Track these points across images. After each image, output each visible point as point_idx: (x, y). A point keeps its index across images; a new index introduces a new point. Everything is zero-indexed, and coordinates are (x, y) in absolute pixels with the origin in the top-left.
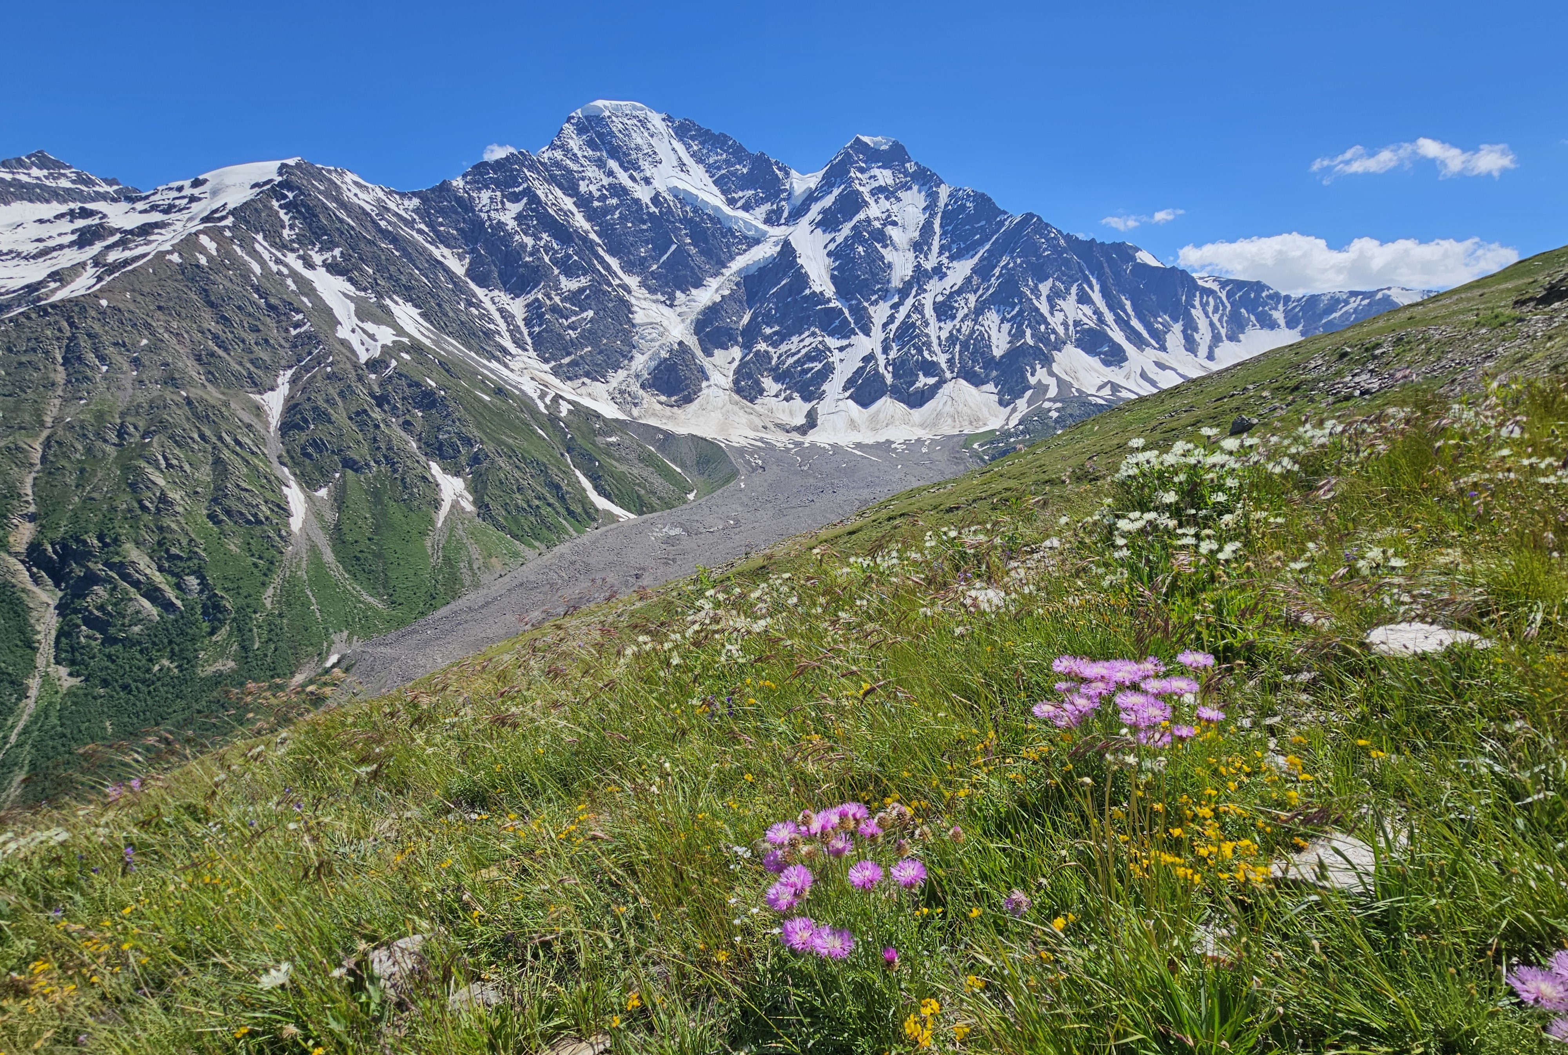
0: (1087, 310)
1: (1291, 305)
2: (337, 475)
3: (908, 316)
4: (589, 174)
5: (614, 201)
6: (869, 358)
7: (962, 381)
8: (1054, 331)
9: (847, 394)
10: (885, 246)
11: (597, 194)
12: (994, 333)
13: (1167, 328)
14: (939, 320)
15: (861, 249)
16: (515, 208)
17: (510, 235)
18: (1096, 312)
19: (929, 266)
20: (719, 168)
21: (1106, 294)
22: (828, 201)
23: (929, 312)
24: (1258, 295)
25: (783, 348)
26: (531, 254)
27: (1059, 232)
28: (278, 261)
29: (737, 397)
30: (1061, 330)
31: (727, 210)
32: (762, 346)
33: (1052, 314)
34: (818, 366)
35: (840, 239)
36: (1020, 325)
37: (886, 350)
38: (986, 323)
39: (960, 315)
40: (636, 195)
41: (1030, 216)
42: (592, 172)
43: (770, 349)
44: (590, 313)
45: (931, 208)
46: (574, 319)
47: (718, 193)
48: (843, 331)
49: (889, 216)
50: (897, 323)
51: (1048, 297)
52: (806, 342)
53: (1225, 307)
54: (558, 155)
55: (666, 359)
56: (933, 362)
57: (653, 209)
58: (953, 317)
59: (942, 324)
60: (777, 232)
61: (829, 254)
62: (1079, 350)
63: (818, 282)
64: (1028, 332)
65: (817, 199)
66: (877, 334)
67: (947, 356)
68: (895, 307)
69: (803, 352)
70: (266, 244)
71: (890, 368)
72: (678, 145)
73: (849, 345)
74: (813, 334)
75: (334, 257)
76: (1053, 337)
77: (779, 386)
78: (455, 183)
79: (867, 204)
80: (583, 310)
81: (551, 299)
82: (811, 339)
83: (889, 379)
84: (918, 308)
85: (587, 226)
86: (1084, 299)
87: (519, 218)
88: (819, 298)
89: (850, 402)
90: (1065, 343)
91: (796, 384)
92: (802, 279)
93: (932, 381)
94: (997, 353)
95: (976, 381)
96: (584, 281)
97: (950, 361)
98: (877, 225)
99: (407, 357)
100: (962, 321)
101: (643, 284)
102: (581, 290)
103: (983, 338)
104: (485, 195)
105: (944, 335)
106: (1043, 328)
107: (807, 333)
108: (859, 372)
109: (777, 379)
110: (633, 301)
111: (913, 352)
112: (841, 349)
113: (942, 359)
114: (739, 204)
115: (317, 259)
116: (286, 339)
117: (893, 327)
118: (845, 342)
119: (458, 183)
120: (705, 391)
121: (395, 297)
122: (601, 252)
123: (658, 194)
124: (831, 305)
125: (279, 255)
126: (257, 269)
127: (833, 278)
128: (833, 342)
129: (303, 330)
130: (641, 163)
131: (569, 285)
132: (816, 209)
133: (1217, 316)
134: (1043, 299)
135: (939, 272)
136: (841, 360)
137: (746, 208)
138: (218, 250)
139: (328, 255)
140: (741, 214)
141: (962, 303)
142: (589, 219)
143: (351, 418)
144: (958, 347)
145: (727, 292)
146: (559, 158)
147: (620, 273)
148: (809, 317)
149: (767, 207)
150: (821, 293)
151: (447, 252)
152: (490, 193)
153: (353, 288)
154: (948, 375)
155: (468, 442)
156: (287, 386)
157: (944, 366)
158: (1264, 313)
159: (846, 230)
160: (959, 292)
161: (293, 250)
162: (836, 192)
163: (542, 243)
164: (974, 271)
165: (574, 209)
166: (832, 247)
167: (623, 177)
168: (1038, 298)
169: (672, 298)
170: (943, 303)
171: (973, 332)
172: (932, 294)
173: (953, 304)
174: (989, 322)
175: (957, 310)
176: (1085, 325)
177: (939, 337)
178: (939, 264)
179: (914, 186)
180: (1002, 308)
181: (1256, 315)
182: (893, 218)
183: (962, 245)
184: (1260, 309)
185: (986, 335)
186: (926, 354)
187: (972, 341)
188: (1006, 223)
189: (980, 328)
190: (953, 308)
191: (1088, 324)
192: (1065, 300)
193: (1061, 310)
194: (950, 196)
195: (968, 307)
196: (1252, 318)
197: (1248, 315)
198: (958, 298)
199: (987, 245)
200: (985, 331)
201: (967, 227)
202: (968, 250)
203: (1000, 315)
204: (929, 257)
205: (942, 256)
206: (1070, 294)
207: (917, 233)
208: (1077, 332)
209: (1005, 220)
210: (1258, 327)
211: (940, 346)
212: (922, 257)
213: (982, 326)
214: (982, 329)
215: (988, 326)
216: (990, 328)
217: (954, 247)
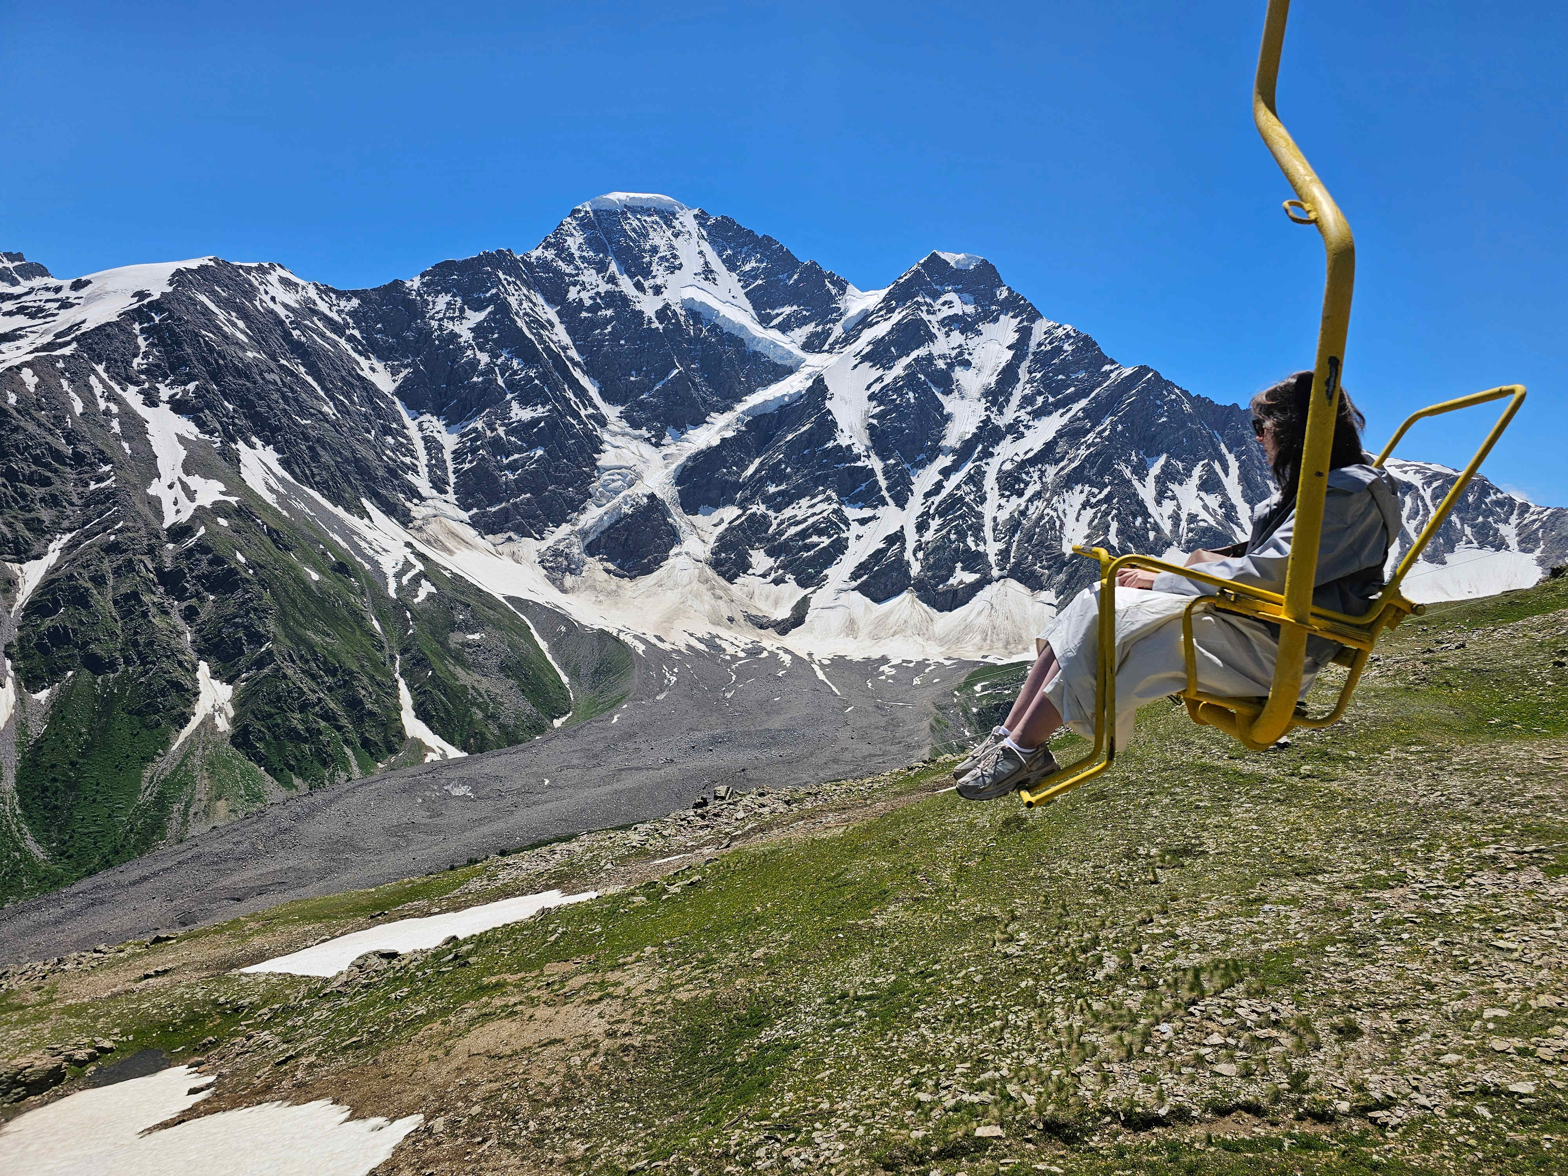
0: (1213, 501)
1: (1528, 518)
2: (70, 673)
3: (958, 487)
4: (581, 278)
5: (609, 313)
6: (897, 538)
7: (1013, 583)
8: (1156, 528)
9: (854, 584)
10: (948, 392)
11: (588, 303)
12: (1070, 521)
14: (1002, 496)
15: (911, 394)
16: (475, 317)
17: (461, 350)
18: (1225, 505)
19: (1002, 421)
20: (755, 278)
21: (1245, 479)
22: (882, 329)
23: (990, 483)
24: (1480, 500)
25: (788, 512)
26: (482, 374)
27: (1185, 393)
28: (111, 397)
29: (710, 572)
30: (1167, 526)
31: (756, 330)
32: (758, 508)
33: (1159, 503)
34: (825, 541)
35: (888, 379)
36: (1106, 514)
37: (922, 527)
38: (1060, 509)
39: (1029, 493)
40: (638, 307)
41: (1143, 370)
42: (589, 276)
43: (771, 513)
44: (540, 452)
45: (1019, 348)
46: (516, 456)
47: (750, 307)
48: (872, 498)
49: (961, 354)
50: (944, 493)
51: (1158, 478)
52: (817, 510)
53: (1427, 512)
54: (550, 254)
55: (626, 515)
56: (978, 553)
57: (656, 324)
58: (1020, 494)
59: (1003, 501)
60: (815, 362)
61: (871, 398)
63: (847, 433)
64: (1114, 526)
65: (871, 325)
66: (916, 505)
67: (1001, 546)
68: (946, 473)
69: (811, 521)
70: (105, 376)
71: (920, 555)
72: (706, 247)
73: (873, 518)
74: (828, 499)
75: (186, 392)
76: (1152, 535)
77: (770, 562)
78: (408, 284)
79: (932, 337)
80: (532, 446)
81: (493, 430)
82: (824, 506)
83: (915, 569)
84: (976, 479)
85: (566, 340)
86: (1211, 484)
87: (478, 330)
88: (846, 454)
89: (857, 594)
90: (1169, 545)
91: (791, 563)
92: (828, 427)
93: (970, 578)
94: (1067, 549)
95: (1034, 583)
96: (541, 411)
97: (1004, 554)
98: (941, 364)
99: (223, 522)
100: (1031, 500)
101: (624, 416)
102: (535, 422)
103: (1053, 528)
104: (442, 301)
105: (1003, 516)
106: (1139, 521)
107: (820, 497)
108: (878, 555)
109: (770, 553)
110: (606, 437)
111: (953, 537)
112: (863, 522)
113: (992, 549)
114: (775, 322)
115: (165, 392)
116: (81, 496)
117: (937, 499)
118: (867, 513)
119: (415, 283)
120: (671, 561)
121: (254, 439)
122: (577, 374)
123: (667, 306)
124: (859, 464)
125: (117, 388)
126: (78, 407)
127: (871, 428)
128: (852, 513)
129: (102, 485)
130: (654, 267)
131: (520, 413)
132: (868, 335)
133: (1414, 523)
134: (1150, 480)
135: (1015, 430)
136: (859, 537)
137: (784, 328)
138: (37, 386)
139: (178, 390)
140: (774, 335)
141: (1036, 476)
142: (570, 331)
143: (115, 602)
144: (1017, 536)
145: (729, 434)
146: (550, 258)
147: (598, 400)
148: (826, 476)
149: (810, 328)
150: (849, 447)
151: (379, 366)
152: (448, 298)
153: (196, 430)
154: (995, 572)
155: (257, 639)
156: (58, 553)
157: (992, 559)
158: (1485, 525)
159: (899, 369)
160: (1033, 461)
161: (137, 383)
162: (896, 317)
163: (499, 362)
164: (1060, 434)
165: (556, 320)
166: (876, 388)
167: (626, 285)
168: (1142, 479)
169: (660, 436)
170: (1009, 474)
171: (1042, 517)
172: (1000, 459)
173: (1024, 476)
174: (1066, 506)
175: (1027, 484)
176: (1202, 524)
177: (995, 519)
178: (1017, 421)
179: (1002, 317)
180: (1087, 488)
181: (1472, 526)
182: (966, 356)
183: (1051, 399)
184: (1481, 519)
185: (1058, 524)
186: (970, 541)
187: (1037, 530)
188: (1113, 375)
189: (1052, 513)
190: (1023, 481)
191: (1205, 525)
192: (1181, 484)
193: (1173, 498)
194: (1045, 333)
195: (1042, 483)
196: (1468, 530)
197: (1462, 525)
198: (1031, 470)
199: (1083, 403)
200: (1058, 517)
201: (1060, 377)
202: (1057, 406)
203: (1083, 497)
204: (1005, 410)
205: (1023, 411)
206: (1191, 476)
207: (994, 378)
208: (1190, 530)
209: (1112, 371)
210: (1476, 545)
211: (994, 530)
212: (995, 409)
213: (1056, 510)
214: (1055, 514)
215: (1064, 511)
216: (1065, 514)
217: (1040, 400)
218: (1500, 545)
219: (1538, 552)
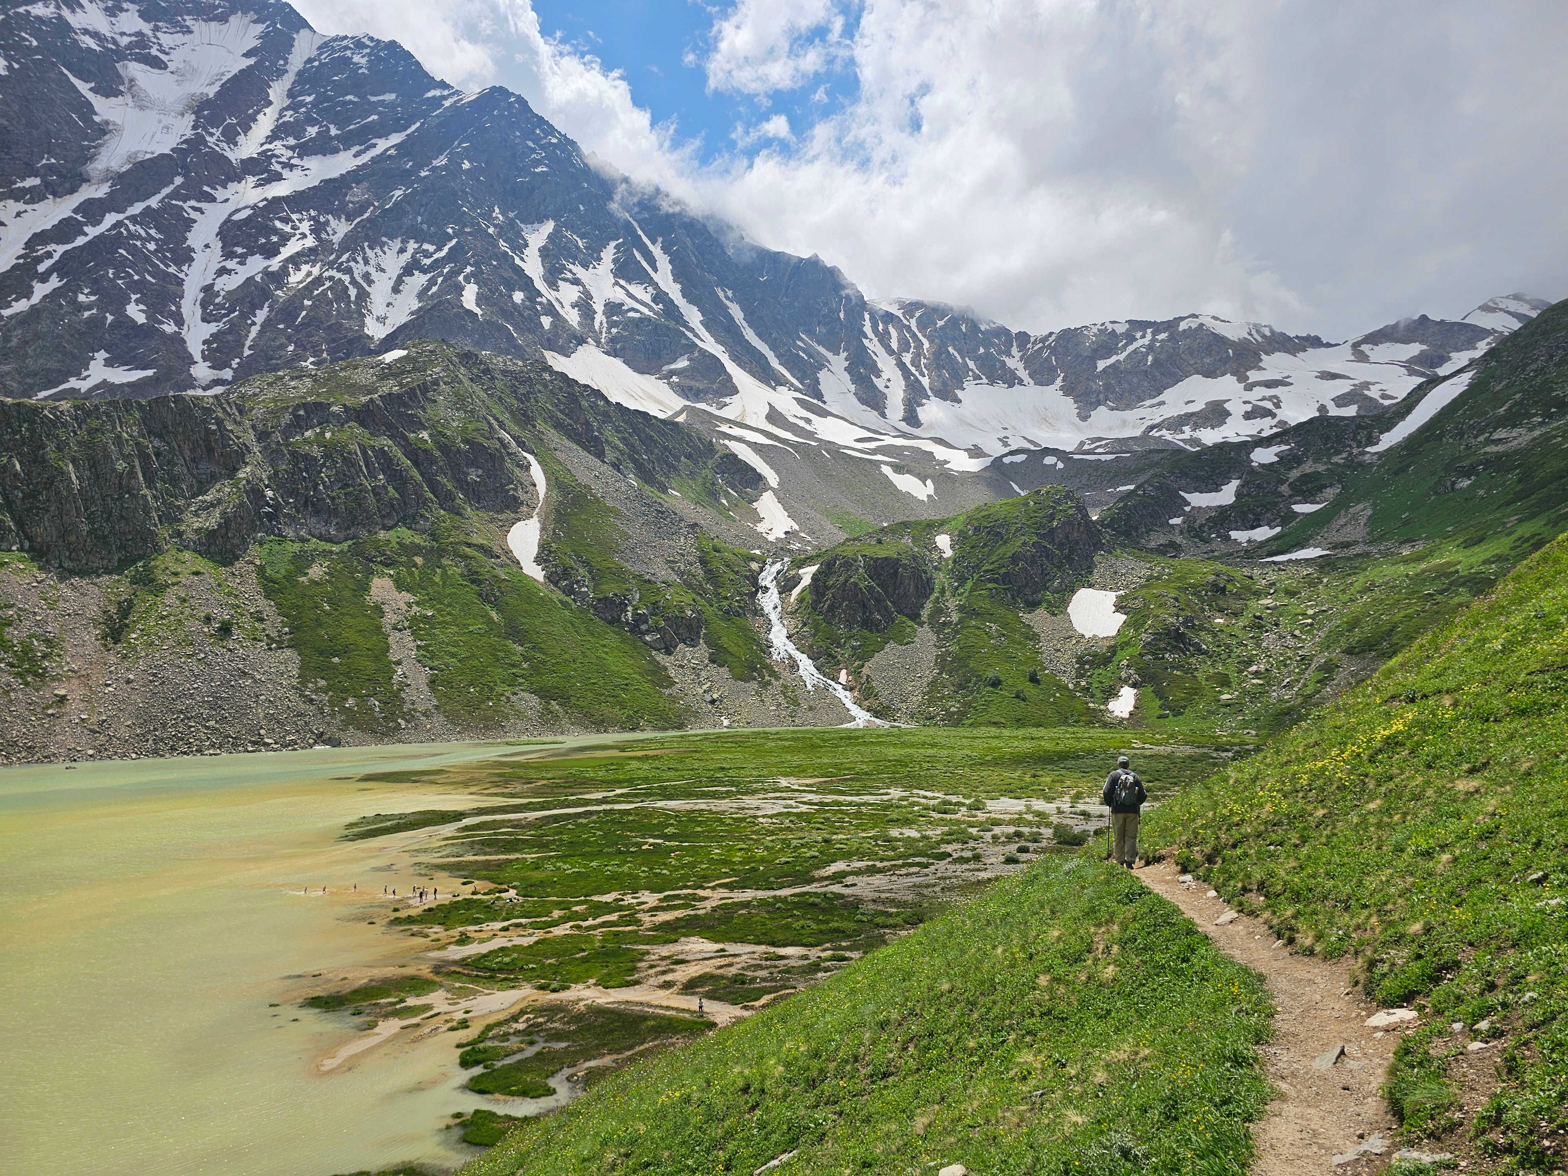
10: (106, 93)
12: (379, 290)
13: (821, 363)
14: (228, 254)
18: (660, 297)
19: (231, 151)
21: (684, 276)
23: (203, 237)
24: (972, 330)
30: (573, 317)
33: (553, 285)
36: (454, 275)
38: (359, 269)
39: (289, 251)
45: (267, 57)
49: (142, 45)
50: (81, 239)
51: (544, 252)
53: (920, 345)
56: (157, 335)
58: (271, 252)
59: (231, 264)
62: (618, 362)
67: (220, 328)
68: (93, 208)
76: (546, 321)
84: (166, 222)
86: (632, 274)
90: (581, 341)
94: (376, 328)
97: (227, 342)
100: (293, 261)
103: (342, 300)
105: (228, 284)
113: (195, 330)
117: (60, 250)
133: (909, 356)
134: (532, 250)
135: (262, 169)
141: (305, 227)
144: (261, 315)
157: (195, 348)
158: (990, 358)
164: (354, 176)
168: (517, 248)
171: (319, 281)
172: (230, 207)
173: (278, 224)
174: (372, 270)
175: (285, 238)
176: (631, 314)
177: (208, 289)
178: (266, 157)
179: (232, 19)
180: (412, 246)
181: (976, 359)
182: (154, 52)
183: (334, 131)
184: (982, 350)
185: (353, 292)
186: (136, 312)
187: (307, 303)
188: (447, 103)
189: (338, 275)
190: (276, 231)
191: (638, 315)
192: (585, 266)
193: (576, 282)
194: (319, 48)
195: (318, 238)
196: (971, 364)
197: (963, 358)
198: (294, 217)
199: (396, 139)
200: (353, 282)
201: (349, 97)
202: (346, 141)
203: (407, 256)
204: (241, 139)
205: (278, 143)
206: (599, 259)
207: (216, 88)
208: (612, 324)
209: (445, 98)
210: (985, 381)
211: (204, 305)
212: (217, 132)
213: (349, 271)
214: (346, 278)
215: (367, 277)
216: (370, 282)
217: (312, 131)
218: (1012, 380)
219: (1059, 382)
